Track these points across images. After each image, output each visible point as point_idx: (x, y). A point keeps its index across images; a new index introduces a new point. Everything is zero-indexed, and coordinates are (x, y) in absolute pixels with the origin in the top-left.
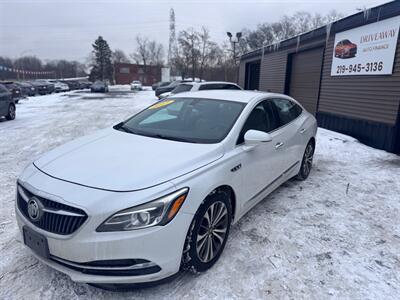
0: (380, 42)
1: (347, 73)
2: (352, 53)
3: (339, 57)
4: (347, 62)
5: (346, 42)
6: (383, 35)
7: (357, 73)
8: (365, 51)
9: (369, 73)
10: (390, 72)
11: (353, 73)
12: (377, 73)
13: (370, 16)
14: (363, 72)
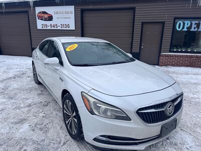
0: (67, 16)
1: (49, 28)
2: (50, 18)
3: (42, 20)
4: (48, 23)
5: (45, 13)
6: (67, 13)
7: (55, 28)
8: (58, 18)
9: (63, 29)
10: (74, 29)
11: (53, 28)
12: (67, 29)
14: (59, 28)
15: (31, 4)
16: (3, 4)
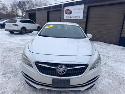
0: (79, 11)
1: (69, 18)
2: (71, 13)
3: (67, 14)
4: (69, 15)
5: (68, 10)
6: (79, 9)
7: (72, 19)
8: (74, 13)
9: (76, 19)
10: (82, 19)
11: (71, 19)
12: (78, 19)
13: (76, 3)
14: (74, 18)
15: (63, 6)
16: (52, 7)
